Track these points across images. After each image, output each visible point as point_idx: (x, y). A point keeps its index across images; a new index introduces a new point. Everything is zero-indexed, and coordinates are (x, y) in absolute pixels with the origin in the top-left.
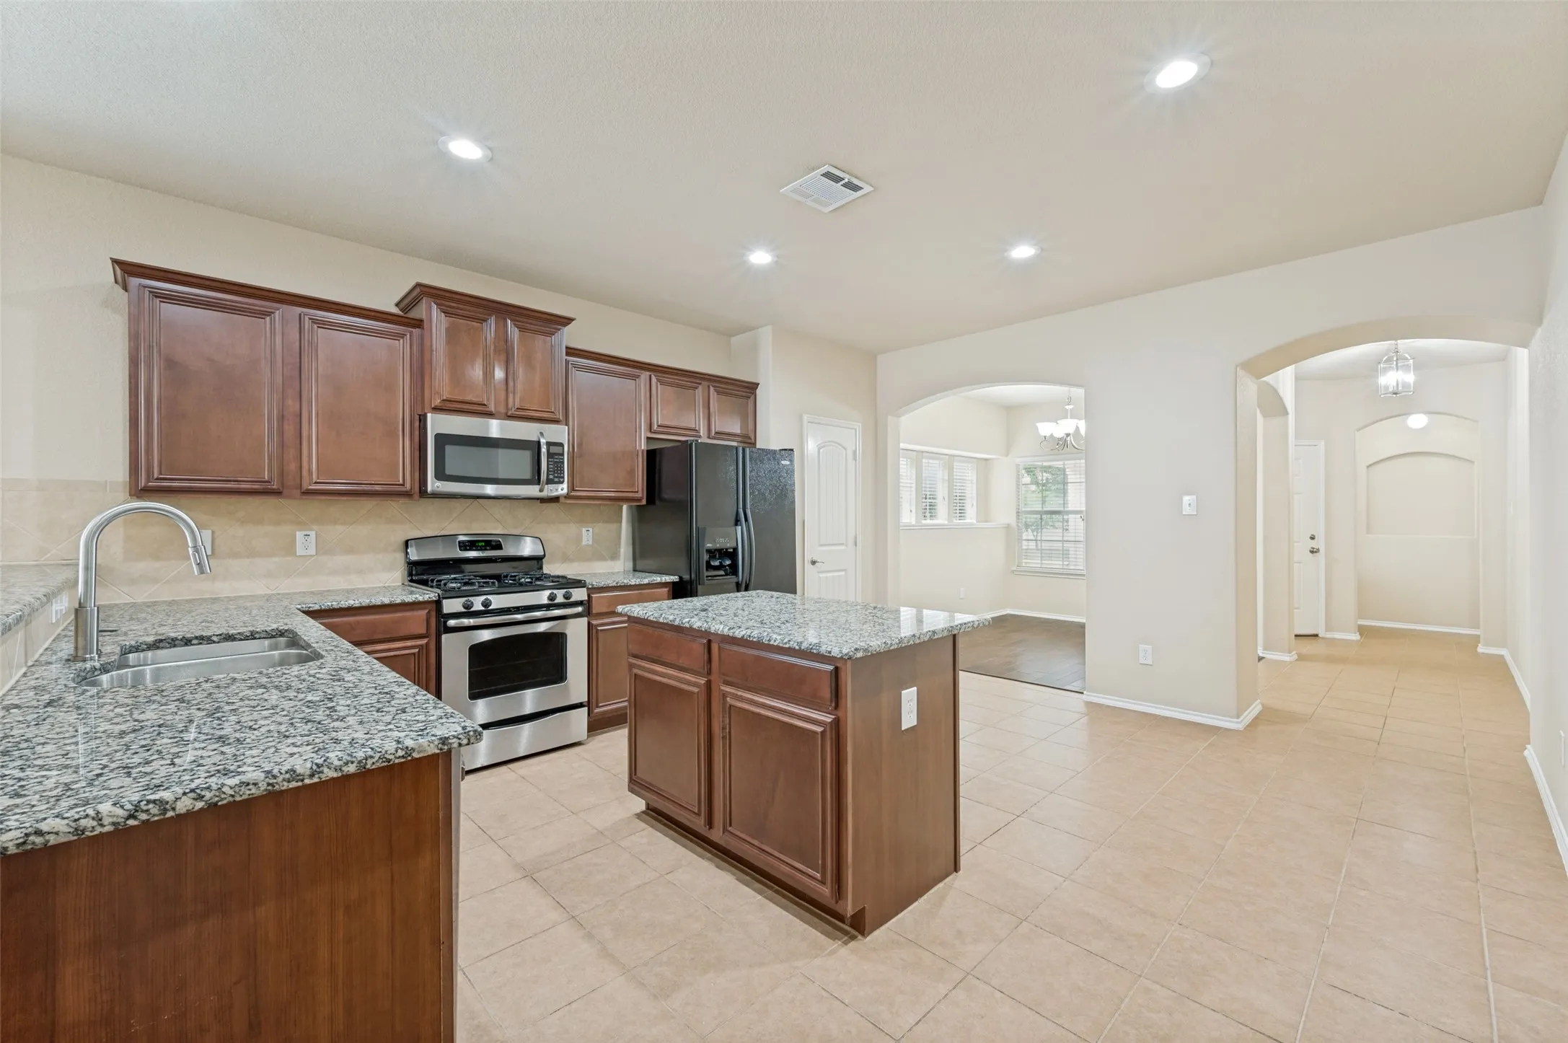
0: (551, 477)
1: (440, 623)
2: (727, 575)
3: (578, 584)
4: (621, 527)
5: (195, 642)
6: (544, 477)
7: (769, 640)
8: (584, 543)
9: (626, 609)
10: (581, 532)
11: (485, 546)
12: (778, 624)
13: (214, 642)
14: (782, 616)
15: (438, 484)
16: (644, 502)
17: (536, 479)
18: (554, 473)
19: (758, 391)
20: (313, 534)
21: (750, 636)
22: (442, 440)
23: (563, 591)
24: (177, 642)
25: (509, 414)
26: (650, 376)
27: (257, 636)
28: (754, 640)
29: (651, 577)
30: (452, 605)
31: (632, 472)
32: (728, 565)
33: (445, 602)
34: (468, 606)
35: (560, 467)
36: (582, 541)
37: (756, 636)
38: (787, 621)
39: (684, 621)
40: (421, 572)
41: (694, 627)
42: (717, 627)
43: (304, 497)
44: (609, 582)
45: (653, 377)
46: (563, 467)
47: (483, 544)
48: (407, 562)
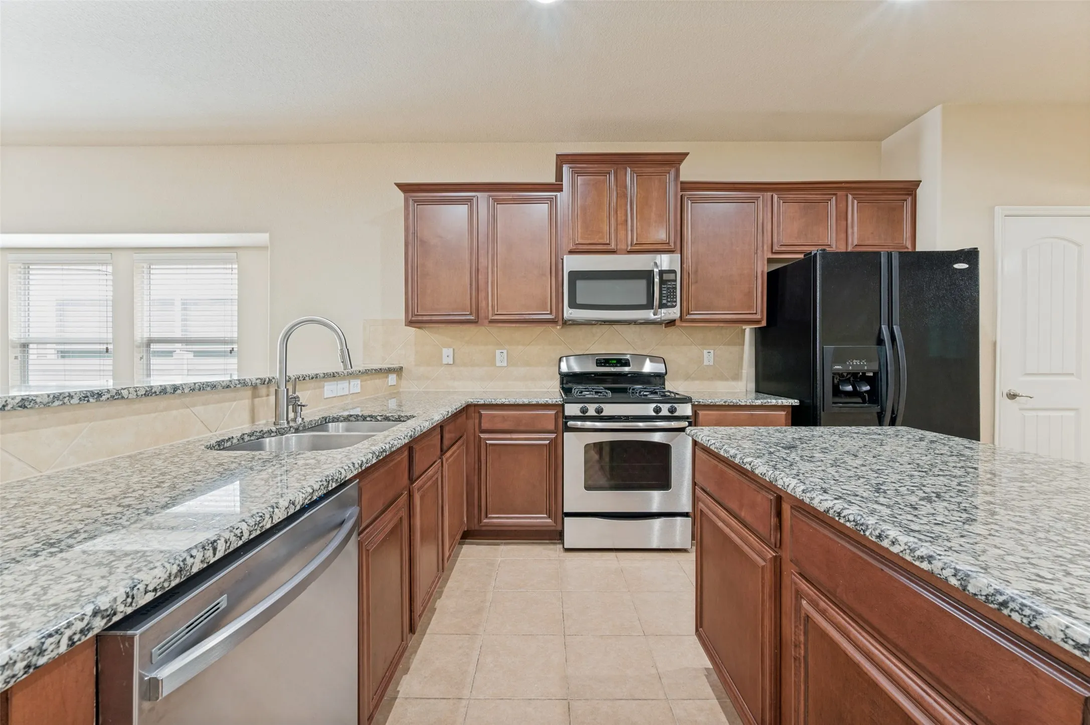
0: (664, 302)
1: (564, 425)
2: (864, 402)
3: (686, 400)
4: (743, 350)
5: (368, 419)
6: (656, 302)
7: (879, 536)
8: (706, 363)
9: (693, 431)
10: (703, 353)
11: (617, 363)
12: (913, 499)
13: (378, 420)
14: (929, 480)
15: (571, 311)
16: (764, 324)
17: (649, 306)
18: (668, 298)
19: (918, 191)
20: (505, 352)
21: (839, 514)
22: (575, 276)
23: (669, 405)
24: (359, 418)
25: (628, 250)
26: (772, 196)
27: (402, 419)
28: (848, 524)
29: (764, 399)
30: (572, 409)
31: (749, 294)
32: (866, 392)
33: (566, 405)
34: (584, 411)
35: (673, 292)
36: (703, 363)
37: (851, 518)
38: (938, 496)
39: (745, 461)
40: (569, 381)
41: (757, 472)
42: (787, 480)
43: (490, 325)
44: (716, 400)
45: (775, 197)
46: (676, 292)
47: (615, 362)
48: (559, 374)
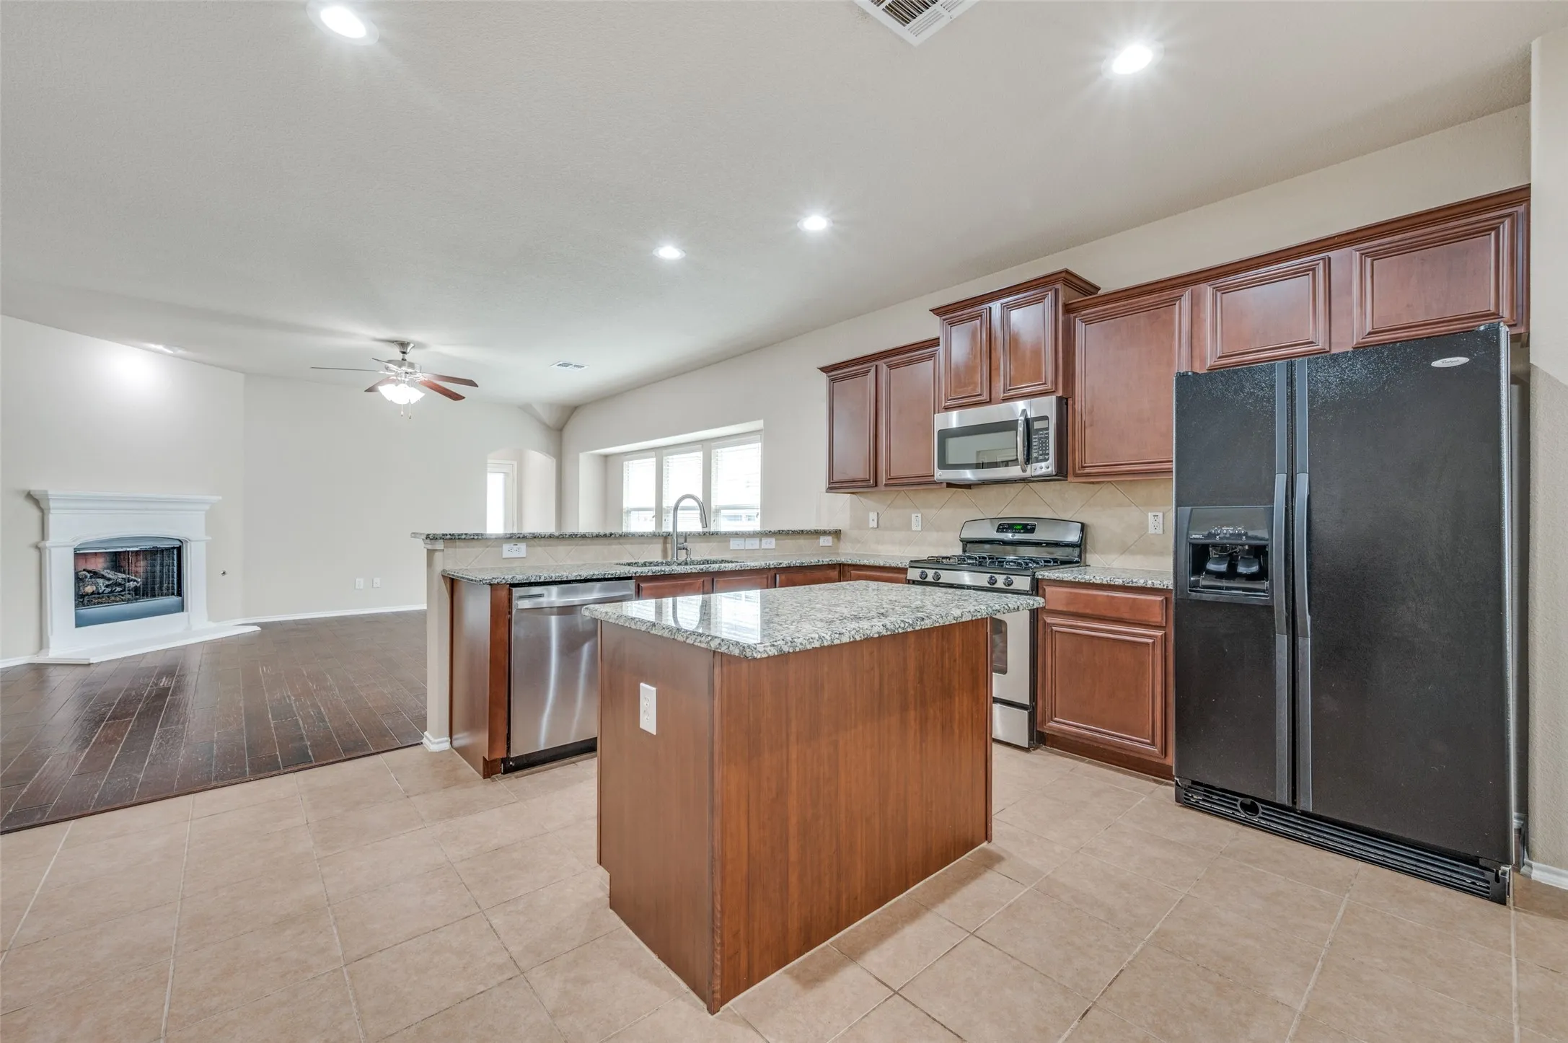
6: (1022, 456)
8: (1151, 530)
10: (1147, 517)
11: (1020, 529)
15: (940, 472)
18: (1039, 450)
20: (920, 515)
22: (943, 435)
23: (1004, 577)
25: (1002, 398)
26: (1201, 289)
30: (912, 573)
33: (909, 570)
35: (1046, 442)
36: (1148, 531)
46: (1048, 446)
47: (1019, 527)
48: (961, 541)
